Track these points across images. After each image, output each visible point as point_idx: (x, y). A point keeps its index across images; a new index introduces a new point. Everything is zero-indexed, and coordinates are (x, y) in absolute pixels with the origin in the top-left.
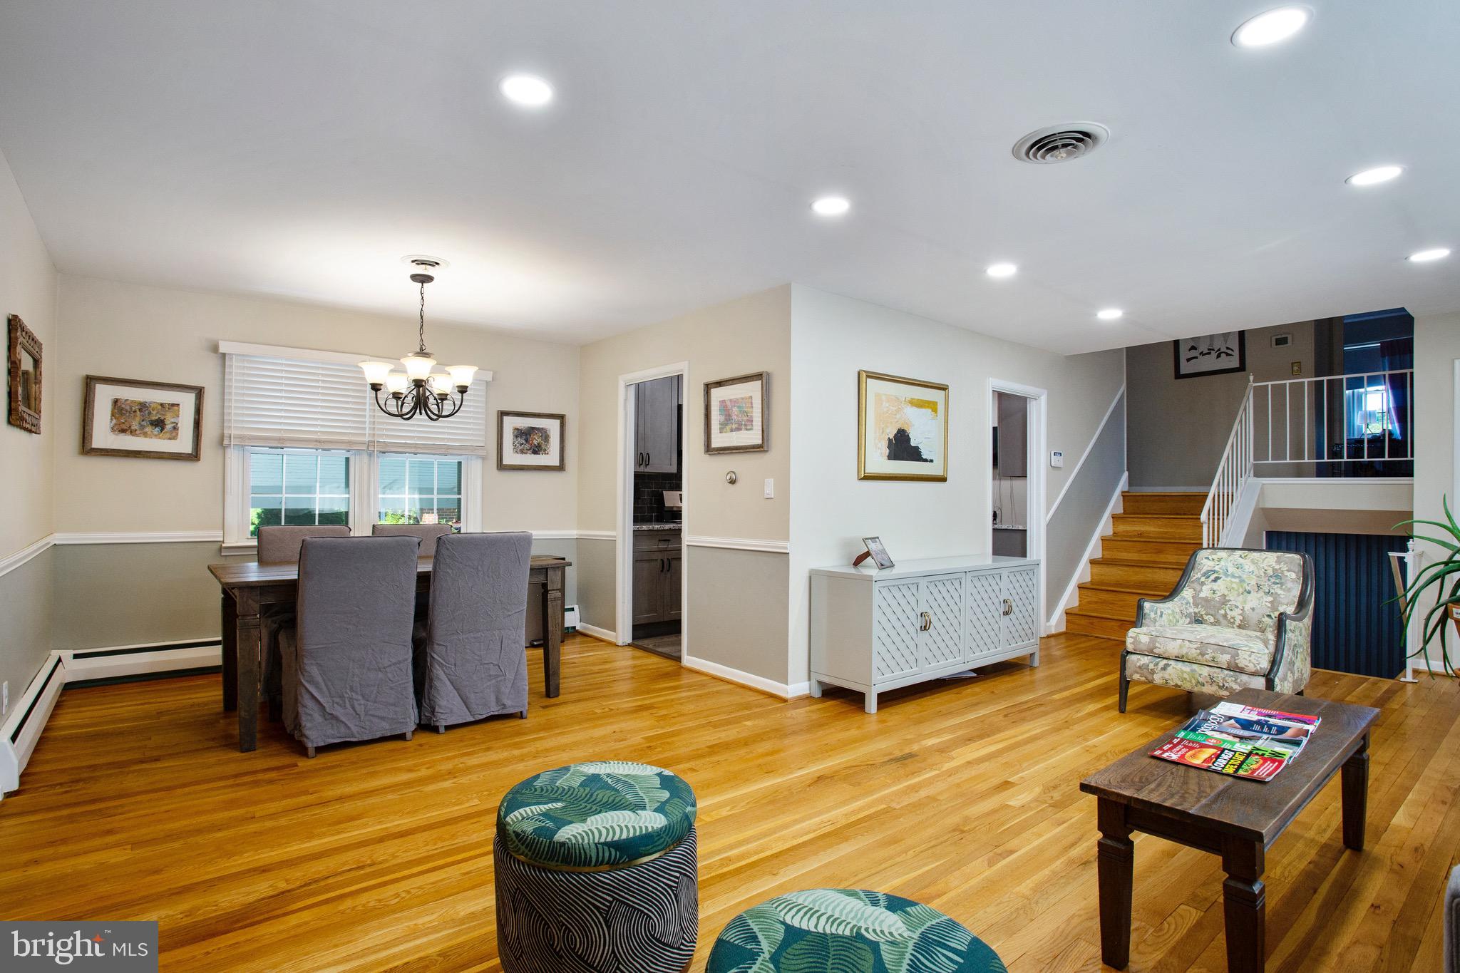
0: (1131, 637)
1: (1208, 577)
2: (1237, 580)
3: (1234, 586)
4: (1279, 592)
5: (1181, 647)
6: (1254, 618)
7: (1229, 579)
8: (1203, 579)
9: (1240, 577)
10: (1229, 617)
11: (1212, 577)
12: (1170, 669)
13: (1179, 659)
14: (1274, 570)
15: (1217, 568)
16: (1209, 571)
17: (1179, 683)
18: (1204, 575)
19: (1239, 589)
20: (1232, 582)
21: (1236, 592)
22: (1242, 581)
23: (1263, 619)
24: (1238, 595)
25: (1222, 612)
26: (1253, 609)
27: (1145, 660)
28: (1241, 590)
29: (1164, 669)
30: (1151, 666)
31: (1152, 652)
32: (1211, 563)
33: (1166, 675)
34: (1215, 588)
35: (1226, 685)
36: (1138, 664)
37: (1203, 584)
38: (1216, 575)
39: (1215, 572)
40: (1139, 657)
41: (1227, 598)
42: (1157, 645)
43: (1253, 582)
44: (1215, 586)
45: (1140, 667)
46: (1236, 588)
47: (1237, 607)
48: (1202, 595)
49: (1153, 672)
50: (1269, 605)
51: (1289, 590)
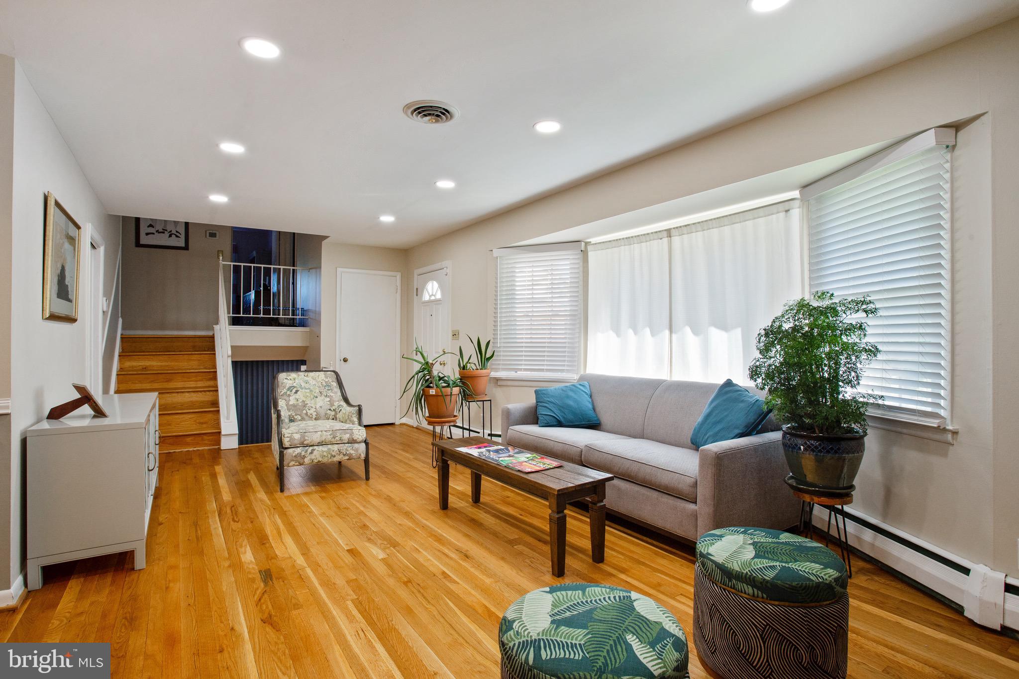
0: (287, 437)
1: (291, 391)
2: (308, 391)
3: (308, 394)
4: (332, 394)
5: (321, 436)
6: (322, 412)
7: (304, 390)
8: (288, 393)
9: (309, 389)
10: (309, 414)
11: (294, 391)
12: (315, 452)
13: (320, 444)
14: (326, 382)
15: (295, 385)
16: (291, 387)
17: (320, 459)
18: (288, 389)
20: (306, 392)
21: (310, 398)
22: (311, 391)
24: (312, 400)
25: (305, 412)
26: (321, 407)
27: (298, 450)
28: (312, 397)
29: (311, 453)
30: (303, 453)
31: (303, 443)
32: (290, 382)
33: (313, 457)
34: (297, 397)
35: (348, 452)
36: (294, 455)
37: (289, 396)
38: (295, 389)
39: (294, 387)
40: (293, 449)
41: (306, 403)
42: (306, 438)
43: (317, 391)
44: (297, 396)
45: (295, 456)
46: (309, 396)
47: (312, 407)
48: (291, 403)
49: (304, 457)
50: (329, 403)
51: (336, 393)
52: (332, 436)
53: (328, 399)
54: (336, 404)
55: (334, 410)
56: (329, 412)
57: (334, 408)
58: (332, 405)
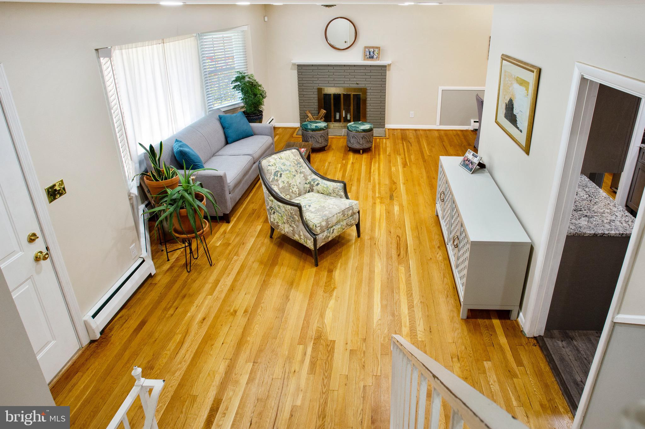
1: (277, 176)
2: (288, 172)
3: (289, 175)
4: (304, 170)
6: (301, 187)
7: (285, 173)
8: (276, 178)
9: (288, 170)
10: (294, 192)
11: (279, 175)
13: (337, 223)
14: (296, 160)
15: (277, 169)
18: (275, 174)
19: (291, 176)
20: (287, 174)
21: (291, 178)
22: (290, 171)
23: (305, 186)
24: (292, 179)
25: (291, 191)
26: (300, 183)
32: (273, 168)
34: (283, 180)
37: (277, 180)
38: (279, 174)
39: (277, 171)
41: (290, 183)
43: (294, 170)
46: (290, 176)
47: (294, 185)
48: (281, 186)
49: (328, 237)
50: (304, 178)
51: (305, 168)
52: (343, 215)
53: (303, 175)
54: (309, 177)
55: (308, 183)
56: (306, 185)
57: (308, 181)
58: (306, 179)
